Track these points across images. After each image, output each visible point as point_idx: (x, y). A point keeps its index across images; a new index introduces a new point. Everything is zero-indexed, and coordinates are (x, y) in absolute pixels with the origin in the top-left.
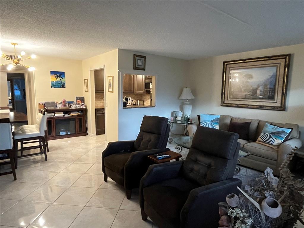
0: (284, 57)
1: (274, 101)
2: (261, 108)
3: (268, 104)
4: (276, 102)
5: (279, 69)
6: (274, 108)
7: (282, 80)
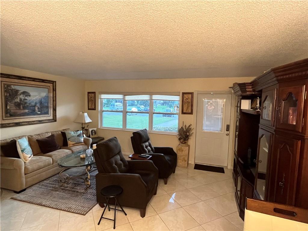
0: (52, 82)
1: (48, 116)
2: (40, 122)
3: (45, 118)
4: (50, 116)
5: (49, 90)
6: (49, 121)
7: (52, 99)
